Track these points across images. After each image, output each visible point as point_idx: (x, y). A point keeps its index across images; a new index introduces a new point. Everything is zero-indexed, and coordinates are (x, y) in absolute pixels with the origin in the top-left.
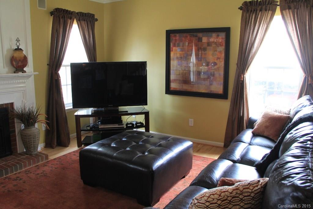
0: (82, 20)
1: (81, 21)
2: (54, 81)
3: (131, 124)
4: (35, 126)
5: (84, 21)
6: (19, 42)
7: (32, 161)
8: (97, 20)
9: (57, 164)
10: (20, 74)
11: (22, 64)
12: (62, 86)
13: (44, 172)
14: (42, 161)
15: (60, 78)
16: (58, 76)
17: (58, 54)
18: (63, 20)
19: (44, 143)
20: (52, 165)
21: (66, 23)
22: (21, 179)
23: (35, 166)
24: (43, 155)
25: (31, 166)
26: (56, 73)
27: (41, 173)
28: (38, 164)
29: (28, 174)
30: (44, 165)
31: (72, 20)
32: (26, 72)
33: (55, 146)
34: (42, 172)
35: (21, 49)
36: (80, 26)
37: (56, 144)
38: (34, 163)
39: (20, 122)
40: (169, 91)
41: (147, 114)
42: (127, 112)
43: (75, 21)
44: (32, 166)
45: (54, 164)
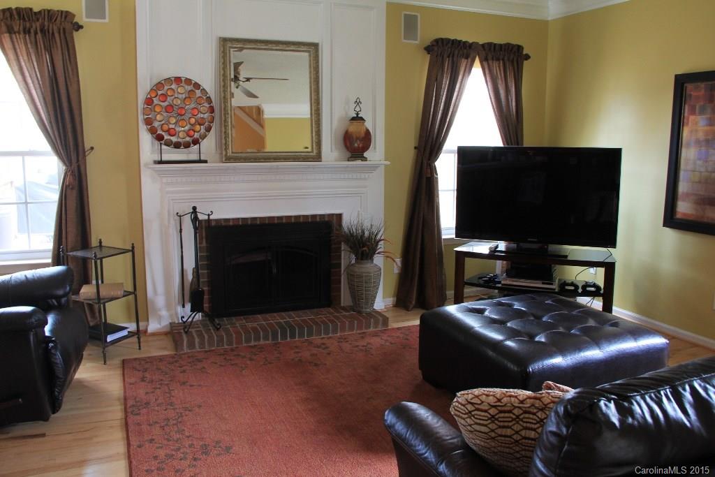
0: (493, 59)
1: (490, 62)
2: (424, 180)
3: (572, 284)
4: (373, 260)
5: (498, 59)
6: (361, 106)
7: (356, 322)
8: (527, 57)
9: (398, 337)
10: (359, 162)
11: (361, 145)
12: (440, 192)
13: (369, 346)
14: (376, 327)
15: (437, 175)
16: (433, 171)
17: (437, 127)
18: (450, 61)
19: (393, 297)
20: (389, 336)
21: (456, 66)
22: (327, 348)
23: (360, 334)
24: (379, 317)
25: (353, 331)
26: (430, 165)
27: (363, 346)
28: (366, 331)
29: (341, 342)
30: (376, 335)
31: (469, 60)
32: (368, 159)
33: (412, 306)
34: (365, 344)
35: (362, 119)
36: (487, 72)
37: (414, 302)
38: (360, 327)
39: (349, 249)
40: (671, 220)
41: (610, 268)
42: (566, 256)
43: (477, 63)
44: (355, 332)
45: (392, 336)
